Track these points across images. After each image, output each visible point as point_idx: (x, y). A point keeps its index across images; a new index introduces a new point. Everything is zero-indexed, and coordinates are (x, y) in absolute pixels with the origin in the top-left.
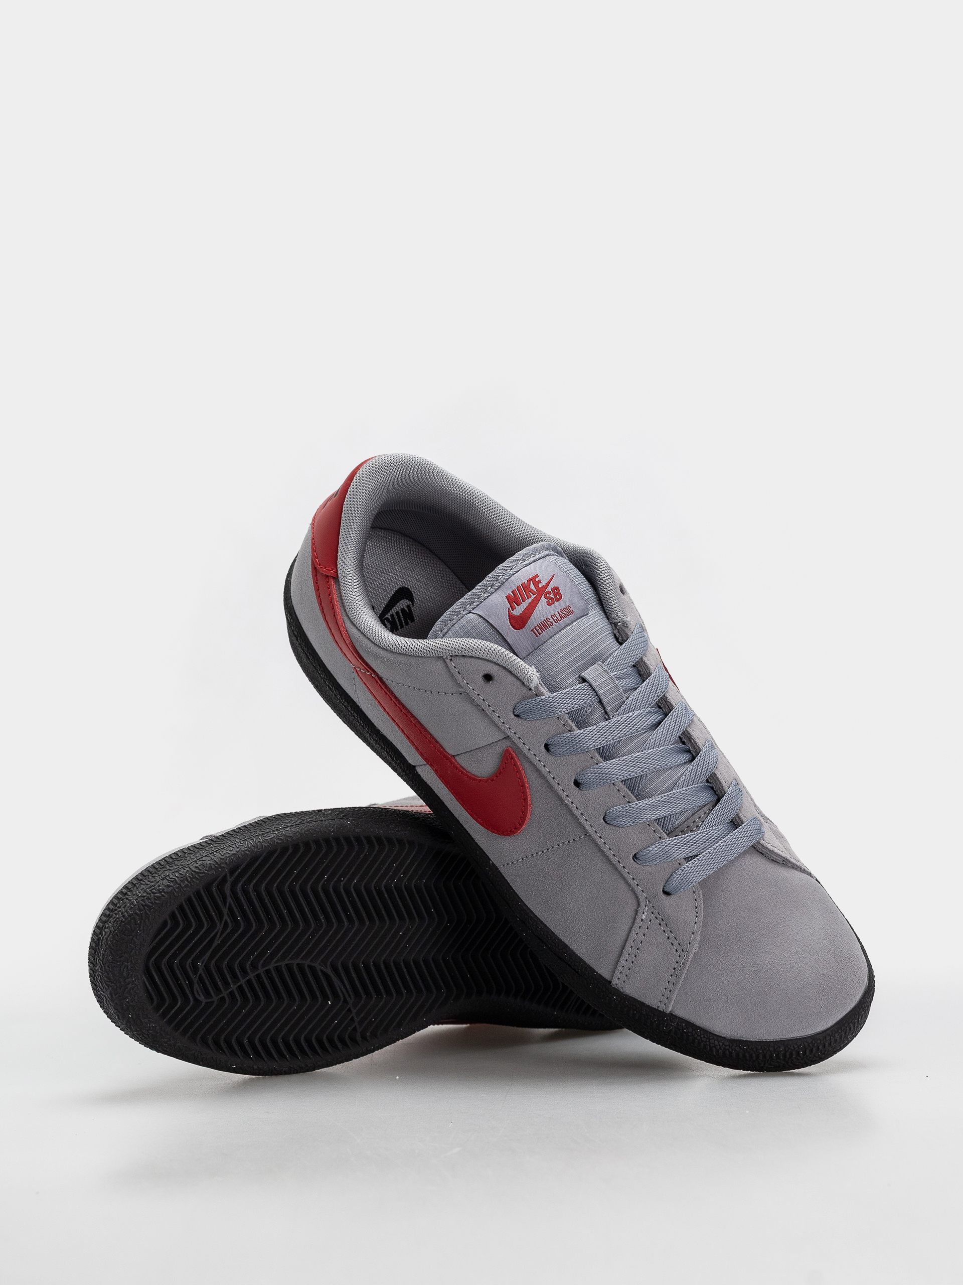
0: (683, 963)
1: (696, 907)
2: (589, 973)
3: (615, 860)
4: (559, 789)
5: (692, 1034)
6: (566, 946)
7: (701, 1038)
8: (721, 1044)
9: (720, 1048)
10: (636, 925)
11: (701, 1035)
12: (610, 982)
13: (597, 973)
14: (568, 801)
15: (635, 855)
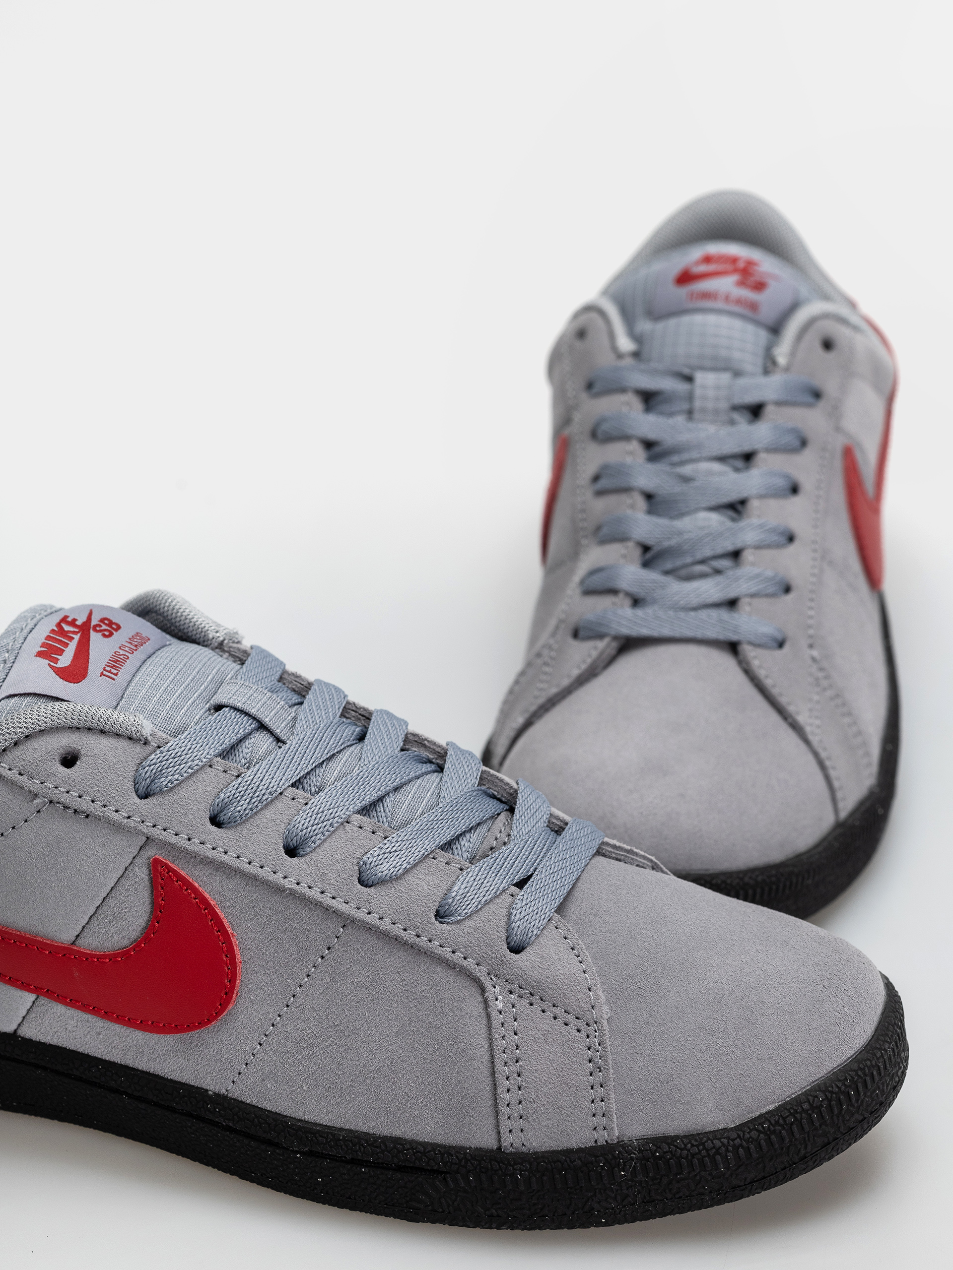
0: (599, 1045)
1: (573, 949)
2: (457, 1157)
3: (409, 936)
4: (266, 873)
5: (671, 1152)
6: (397, 1140)
7: (689, 1150)
8: (725, 1141)
9: (727, 1151)
10: (496, 1023)
11: (685, 1145)
12: (499, 1148)
13: (470, 1148)
14: (289, 884)
15: (437, 911)
